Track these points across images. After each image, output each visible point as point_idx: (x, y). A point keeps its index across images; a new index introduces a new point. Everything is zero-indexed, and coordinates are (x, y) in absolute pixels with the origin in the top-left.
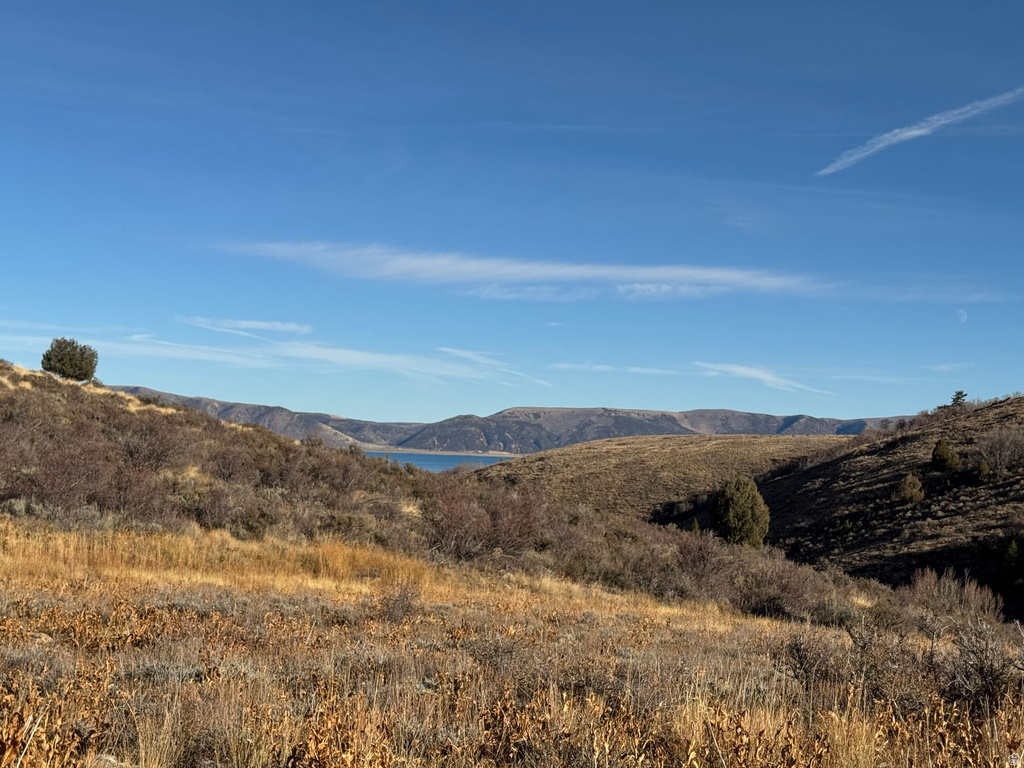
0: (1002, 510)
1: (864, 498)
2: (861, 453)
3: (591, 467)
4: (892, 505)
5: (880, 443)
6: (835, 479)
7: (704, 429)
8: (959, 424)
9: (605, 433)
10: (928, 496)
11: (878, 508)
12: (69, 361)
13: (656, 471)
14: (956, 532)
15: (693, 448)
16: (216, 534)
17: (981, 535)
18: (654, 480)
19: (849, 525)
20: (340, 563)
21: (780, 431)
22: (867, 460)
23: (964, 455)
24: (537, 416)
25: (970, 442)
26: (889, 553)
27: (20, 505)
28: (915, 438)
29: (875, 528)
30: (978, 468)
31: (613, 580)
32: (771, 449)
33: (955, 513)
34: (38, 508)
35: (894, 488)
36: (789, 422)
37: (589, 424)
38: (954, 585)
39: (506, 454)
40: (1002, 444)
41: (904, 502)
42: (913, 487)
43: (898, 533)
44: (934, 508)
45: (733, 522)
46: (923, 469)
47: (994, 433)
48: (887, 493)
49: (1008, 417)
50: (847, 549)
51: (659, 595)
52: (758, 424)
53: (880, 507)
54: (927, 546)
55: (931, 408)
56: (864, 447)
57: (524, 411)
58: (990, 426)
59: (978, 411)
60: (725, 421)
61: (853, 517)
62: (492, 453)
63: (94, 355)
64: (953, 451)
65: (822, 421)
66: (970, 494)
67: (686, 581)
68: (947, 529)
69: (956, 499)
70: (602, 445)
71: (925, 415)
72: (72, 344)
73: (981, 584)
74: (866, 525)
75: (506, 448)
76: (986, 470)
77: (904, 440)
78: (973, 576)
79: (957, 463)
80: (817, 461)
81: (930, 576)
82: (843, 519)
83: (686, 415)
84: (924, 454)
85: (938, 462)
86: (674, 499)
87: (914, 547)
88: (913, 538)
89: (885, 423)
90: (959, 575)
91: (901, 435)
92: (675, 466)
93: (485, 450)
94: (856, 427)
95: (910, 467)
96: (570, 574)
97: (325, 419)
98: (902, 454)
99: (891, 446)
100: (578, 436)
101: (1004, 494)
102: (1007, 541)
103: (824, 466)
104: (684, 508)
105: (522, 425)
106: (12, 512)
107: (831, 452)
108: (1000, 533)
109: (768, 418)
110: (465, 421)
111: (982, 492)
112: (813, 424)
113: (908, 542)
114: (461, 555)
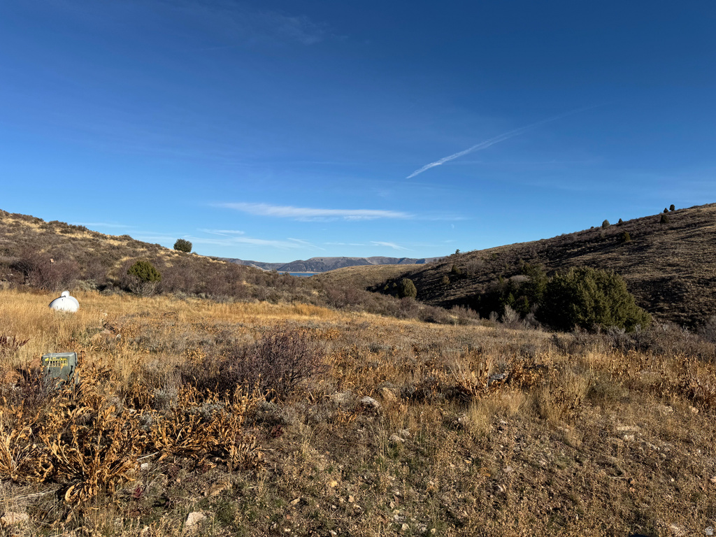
0: (474, 286)
1: (431, 284)
2: (429, 269)
3: (344, 276)
4: (440, 285)
5: (435, 266)
6: (422, 277)
7: (375, 263)
8: (459, 260)
9: (343, 265)
10: (451, 282)
11: (436, 286)
12: (183, 246)
13: (364, 277)
14: (461, 293)
15: (376, 269)
16: (264, 302)
17: (469, 294)
18: (364, 279)
19: (427, 292)
20: (304, 310)
21: (399, 263)
22: (431, 272)
23: (461, 269)
24: (322, 260)
25: (463, 265)
26: (441, 300)
27: (203, 295)
28: (445, 264)
29: (435, 293)
30: (466, 273)
31: (383, 313)
32: (400, 269)
33: (460, 287)
34: (209, 296)
35: (441, 280)
36: (402, 260)
37: (339, 262)
38: (465, 310)
39: (312, 272)
40: (473, 265)
41: (444, 284)
42: (446, 280)
43: (443, 294)
44: (453, 286)
45: (406, 293)
46: (449, 274)
47: (471, 262)
48: (438, 282)
49: (474, 257)
50: (427, 300)
51: (398, 317)
52: (392, 261)
53: (437, 286)
54: (452, 298)
55: (449, 255)
56: (430, 267)
57: (317, 258)
58: (468, 260)
59: (464, 255)
60: (381, 260)
61: (428, 289)
62: (308, 272)
63: (191, 244)
64: (458, 268)
65: (411, 259)
66: (464, 281)
67: (405, 312)
68: (458, 293)
69: (460, 283)
70: (346, 269)
71: (447, 257)
72: (183, 241)
73: (472, 309)
74: (432, 292)
75: (312, 270)
76: (468, 273)
77: (442, 265)
78: (470, 307)
79: (459, 272)
80: (415, 272)
81: (457, 307)
82: (425, 290)
83: (369, 258)
84: (449, 269)
85: (453, 272)
86: (371, 285)
87: (448, 298)
88: (447, 296)
89: (435, 260)
90: (466, 307)
91: (440, 264)
92: (370, 275)
93: (306, 271)
94: (422, 261)
95: (445, 274)
96: (369, 311)
97: (253, 262)
98: (442, 269)
99: (438, 267)
100: (335, 266)
101: (475, 281)
102: (477, 295)
103: (418, 274)
104: (374, 288)
105: (317, 263)
106: (201, 297)
107: (419, 269)
108: (474, 293)
109: (395, 259)
110: (299, 262)
111: (468, 281)
112: (409, 261)
113: (446, 297)
114: (337, 307)
